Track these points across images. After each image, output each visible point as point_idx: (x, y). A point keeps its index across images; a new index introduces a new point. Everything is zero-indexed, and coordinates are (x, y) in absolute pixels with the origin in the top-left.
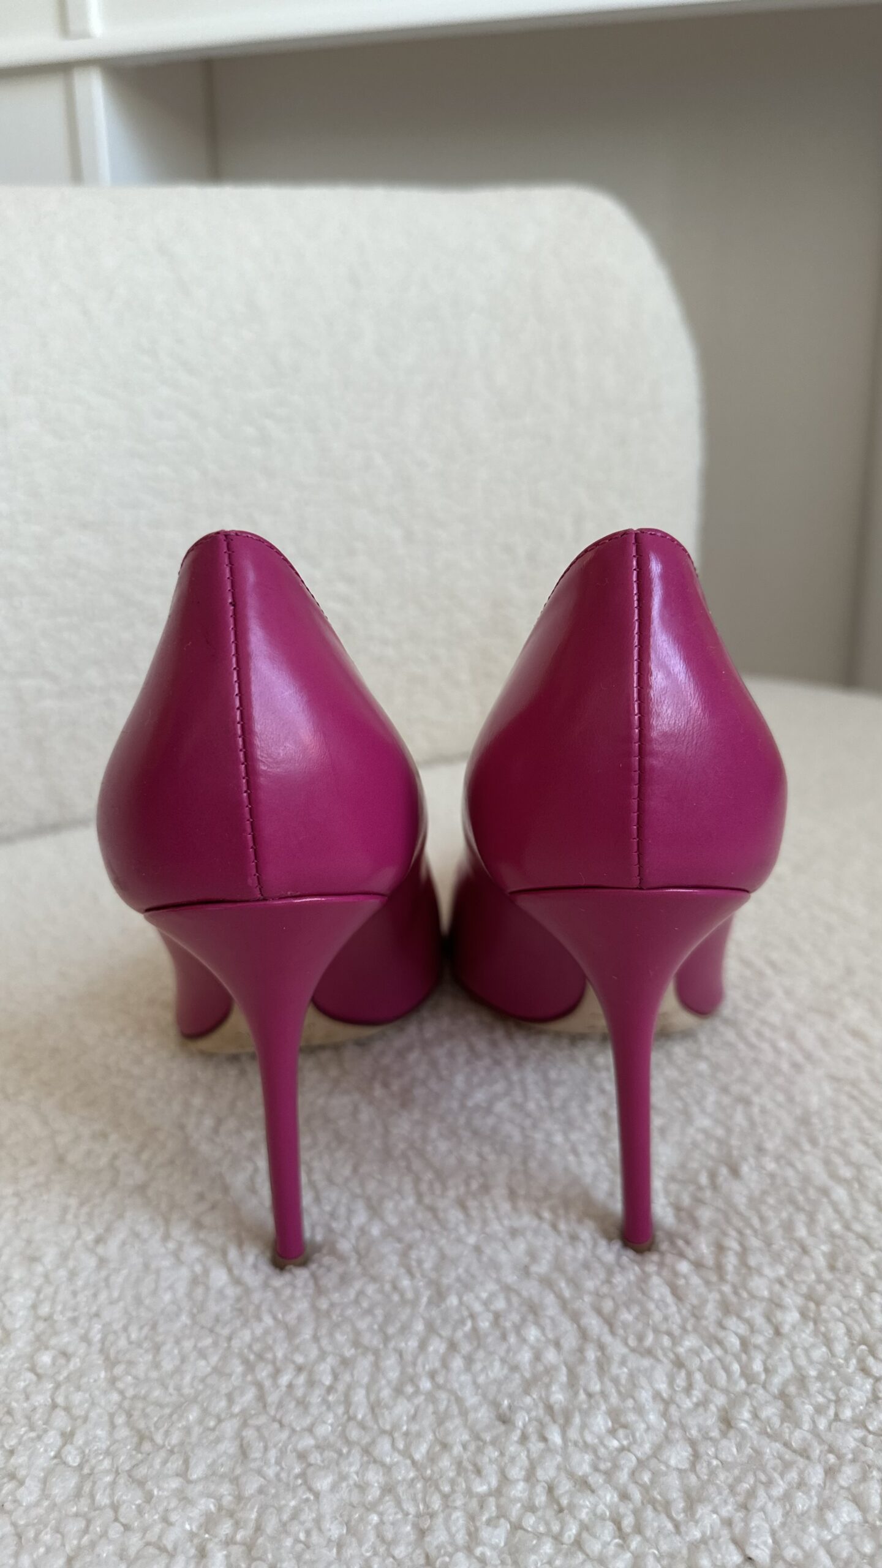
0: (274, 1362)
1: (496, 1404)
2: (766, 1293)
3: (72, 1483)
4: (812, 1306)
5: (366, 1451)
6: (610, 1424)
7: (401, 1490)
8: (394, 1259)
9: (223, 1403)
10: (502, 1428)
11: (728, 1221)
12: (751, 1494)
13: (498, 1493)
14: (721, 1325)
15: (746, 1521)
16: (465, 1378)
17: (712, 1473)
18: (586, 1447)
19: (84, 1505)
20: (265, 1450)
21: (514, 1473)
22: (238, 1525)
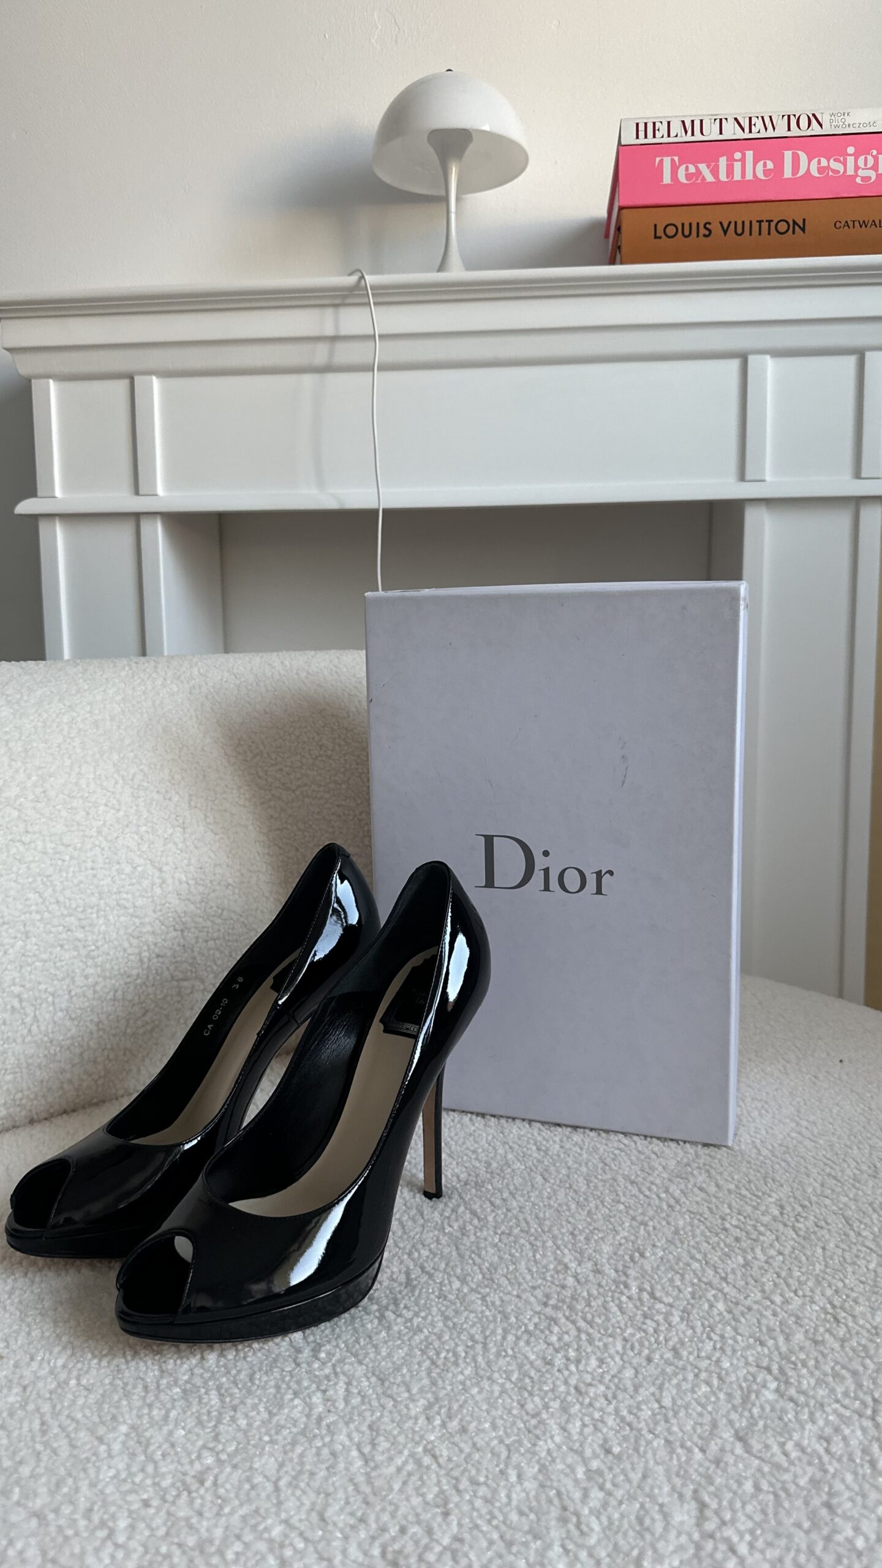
0: (435, 1350)
1: (544, 1359)
2: (664, 1310)
3: (359, 1399)
4: (686, 1315)
5: (489, 1378)
6: (597, 1363)
7: (509, 1391)
9: (416, 1366)
10: (549, 1367)
11: (644, 1277)
12: (662, 1384)
13: (553, 1390)
14: (644, 1323)
15: (661, 1393)
16: (527, 1348)
17: (644, 1379)
18: (587, 1372)
20: (443, 1381)
21: (558, 1383)
22: (441, 1407)
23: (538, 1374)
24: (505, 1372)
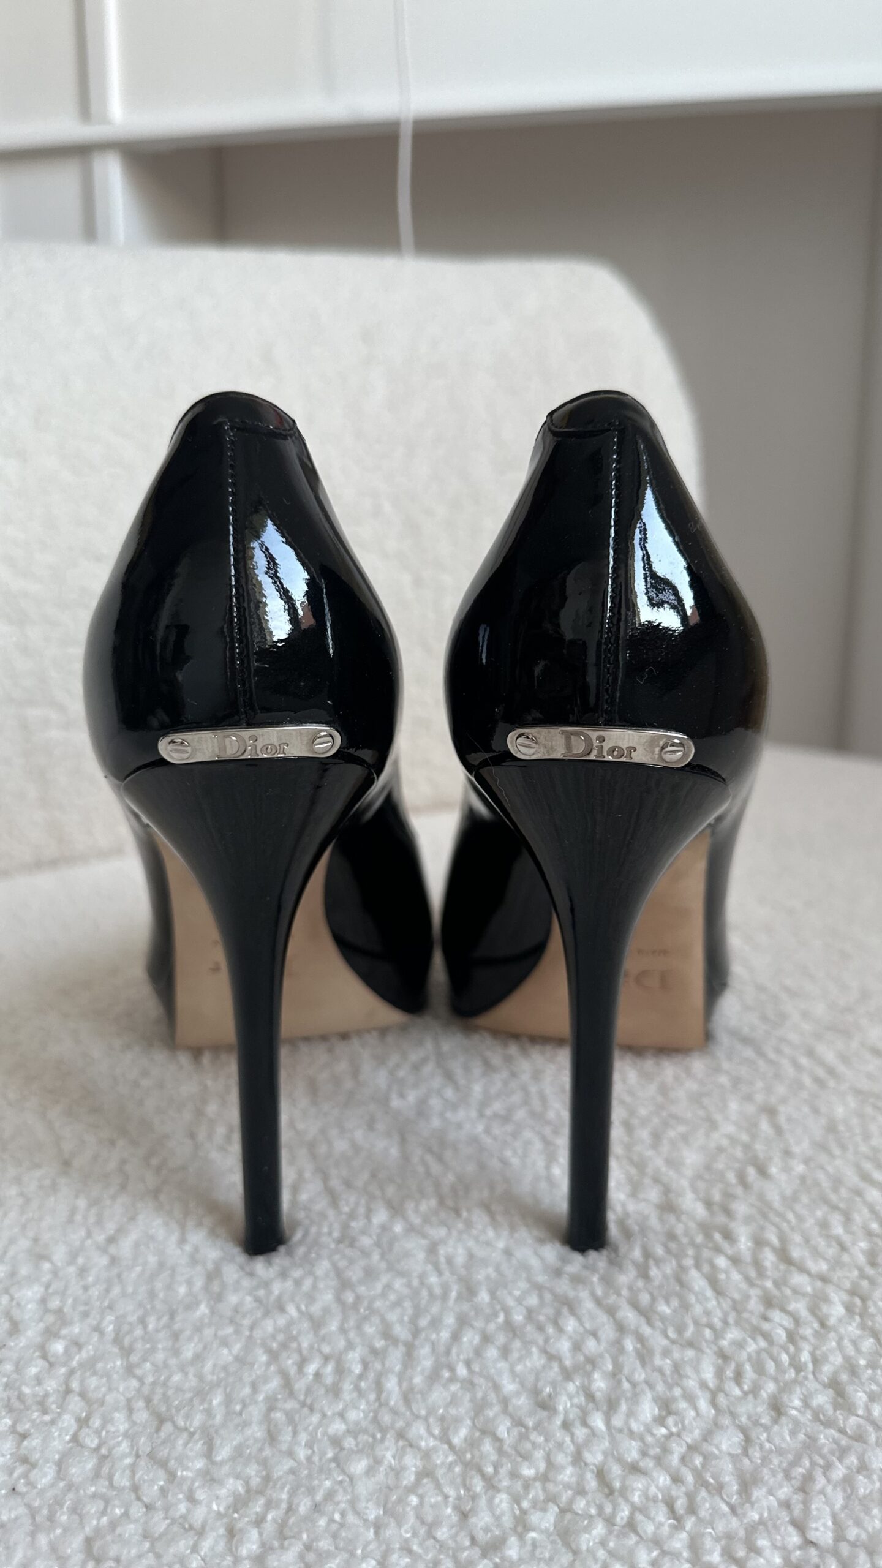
0: (299, 1351)
1: (536, 1392)
2: (809, 1289)
3: (90, 1465)
4: (858, 1301)
5: (401, 1435)
6: (656, 1411)
7: (440, 1473)
8: (421, 1256)
9: (247, 1390)
10: (545, 1414)
11: (765, 1216)
12: (808, 1478)
13: (544, 1478)
14: (766, 1319)
15: (806, 1504)
16: (502, 1365)
17: (765, 1460)
18: (631, 1434)
19: (102, 1487)
20: (295, 1433)
21: (560, 1458)
22: (269, 1505)
23: (515, 1432)
24: (442, 1419)
